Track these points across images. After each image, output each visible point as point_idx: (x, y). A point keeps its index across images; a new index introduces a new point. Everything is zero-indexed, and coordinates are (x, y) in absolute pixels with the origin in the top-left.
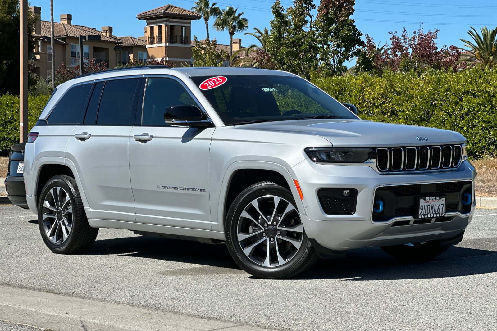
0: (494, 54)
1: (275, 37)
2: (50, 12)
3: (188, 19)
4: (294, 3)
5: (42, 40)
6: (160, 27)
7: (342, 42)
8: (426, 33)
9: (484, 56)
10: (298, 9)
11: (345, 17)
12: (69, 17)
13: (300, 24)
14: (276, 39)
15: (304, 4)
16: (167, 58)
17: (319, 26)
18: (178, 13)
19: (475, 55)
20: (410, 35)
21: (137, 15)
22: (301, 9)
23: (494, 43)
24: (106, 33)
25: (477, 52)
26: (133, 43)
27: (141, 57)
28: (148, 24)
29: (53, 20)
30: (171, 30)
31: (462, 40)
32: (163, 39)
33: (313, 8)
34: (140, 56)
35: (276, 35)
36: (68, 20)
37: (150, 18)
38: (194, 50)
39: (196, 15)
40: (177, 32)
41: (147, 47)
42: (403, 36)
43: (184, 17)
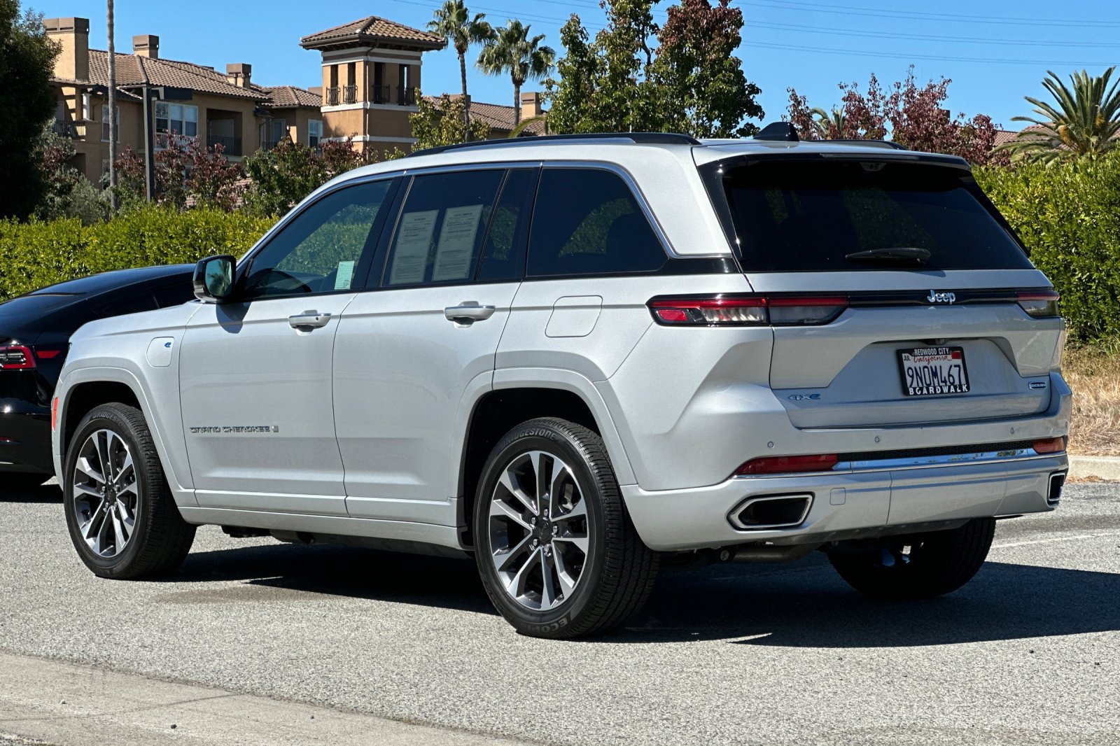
0: (1100, 131)
1: (567, 95)
2: (107, 31)
3: (415, 49)
4: (611, 21)
5: (91, 92)
6: (352, 67)
7: (713, 108)
8: (921, 86)
9: (1077, 136)
10: (620, 34)
11: (719, 53)
12: (154, 42)
13: (622, 69)
14: (569, 100)
15: (633, 23)
16: (368, 136)
17: (662, 73)
18: (392, 36)
19: (1058, 132)
20: (887, 91)
21: (301, 39)
22: (625, 34)
23: (1102, 106)
24: (236, 78)
25: (1061, 128)
26: (297, 102)
27: (314, 133)
28: (326, 59)
29: (112, 48)
30: (377, 72)
31: (1030, 100)
32: (360, 95)
33: (652, 34)
34: (312, 130)
35: (570, 92)
36: (150, 48)
37: (331, 47)
38: (415, 119)
39: (433, 40)
40: (389, 79)
41: (323, 110)
42: (870, 93)
43: (405, 44)
